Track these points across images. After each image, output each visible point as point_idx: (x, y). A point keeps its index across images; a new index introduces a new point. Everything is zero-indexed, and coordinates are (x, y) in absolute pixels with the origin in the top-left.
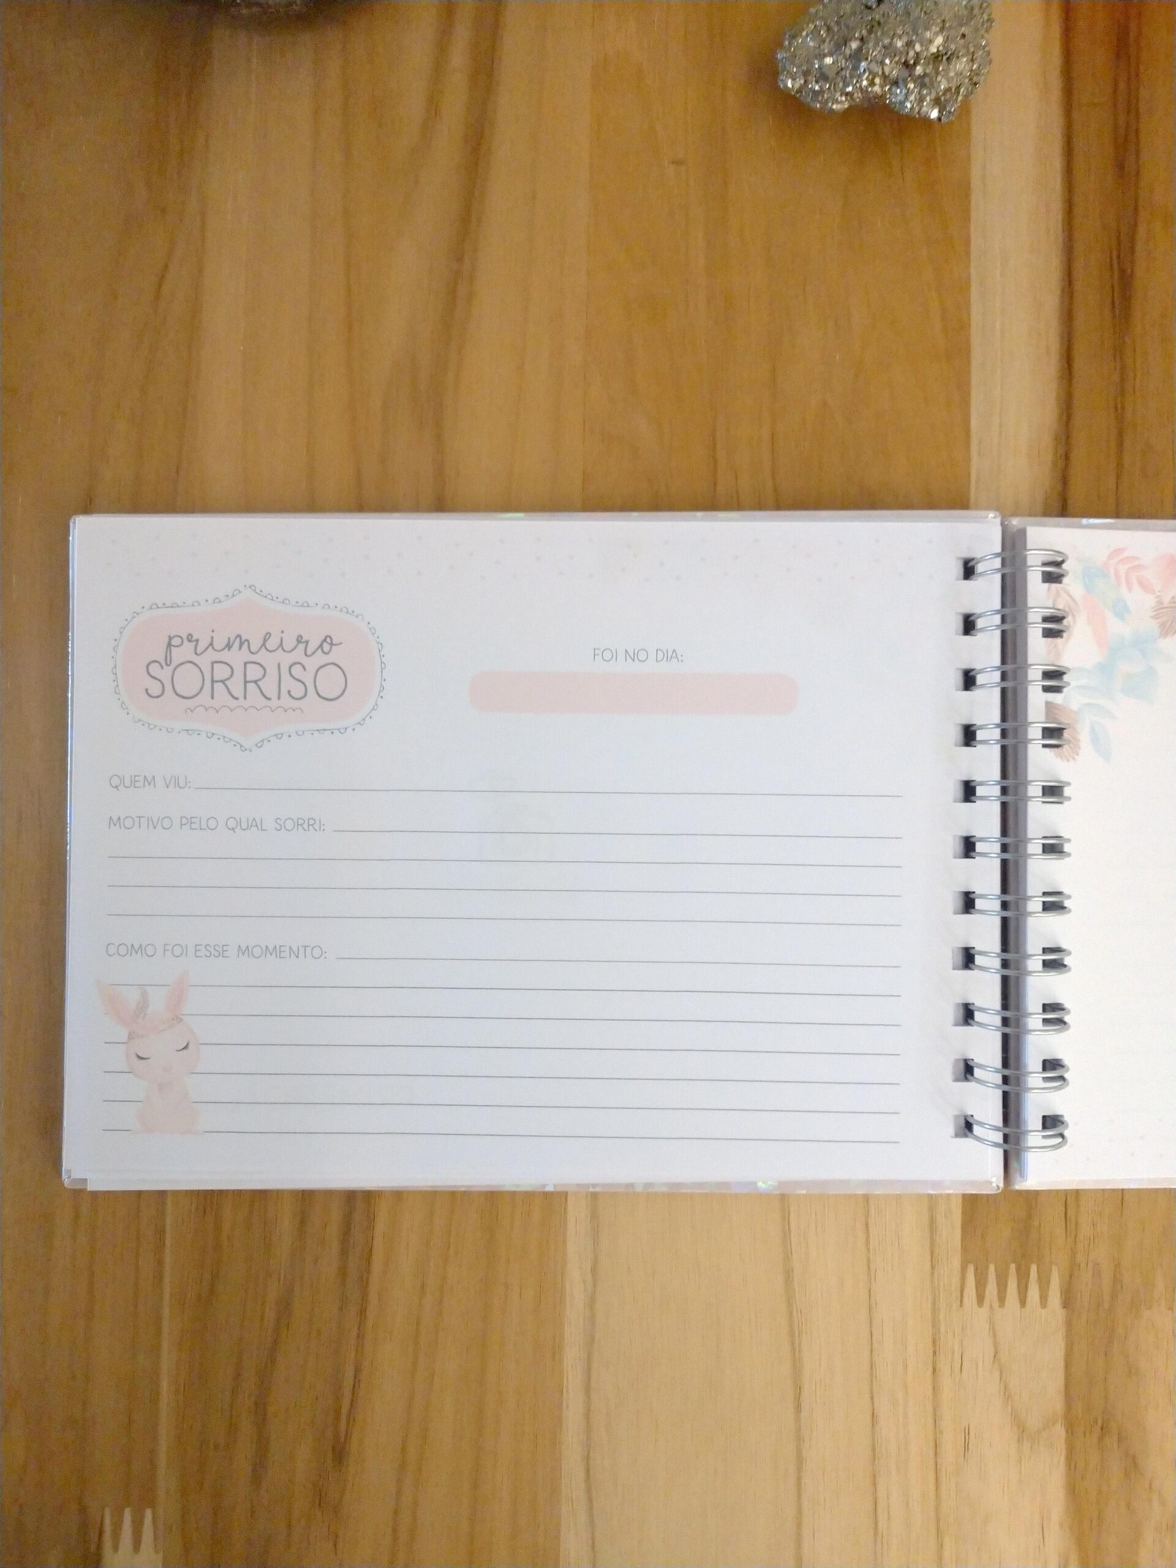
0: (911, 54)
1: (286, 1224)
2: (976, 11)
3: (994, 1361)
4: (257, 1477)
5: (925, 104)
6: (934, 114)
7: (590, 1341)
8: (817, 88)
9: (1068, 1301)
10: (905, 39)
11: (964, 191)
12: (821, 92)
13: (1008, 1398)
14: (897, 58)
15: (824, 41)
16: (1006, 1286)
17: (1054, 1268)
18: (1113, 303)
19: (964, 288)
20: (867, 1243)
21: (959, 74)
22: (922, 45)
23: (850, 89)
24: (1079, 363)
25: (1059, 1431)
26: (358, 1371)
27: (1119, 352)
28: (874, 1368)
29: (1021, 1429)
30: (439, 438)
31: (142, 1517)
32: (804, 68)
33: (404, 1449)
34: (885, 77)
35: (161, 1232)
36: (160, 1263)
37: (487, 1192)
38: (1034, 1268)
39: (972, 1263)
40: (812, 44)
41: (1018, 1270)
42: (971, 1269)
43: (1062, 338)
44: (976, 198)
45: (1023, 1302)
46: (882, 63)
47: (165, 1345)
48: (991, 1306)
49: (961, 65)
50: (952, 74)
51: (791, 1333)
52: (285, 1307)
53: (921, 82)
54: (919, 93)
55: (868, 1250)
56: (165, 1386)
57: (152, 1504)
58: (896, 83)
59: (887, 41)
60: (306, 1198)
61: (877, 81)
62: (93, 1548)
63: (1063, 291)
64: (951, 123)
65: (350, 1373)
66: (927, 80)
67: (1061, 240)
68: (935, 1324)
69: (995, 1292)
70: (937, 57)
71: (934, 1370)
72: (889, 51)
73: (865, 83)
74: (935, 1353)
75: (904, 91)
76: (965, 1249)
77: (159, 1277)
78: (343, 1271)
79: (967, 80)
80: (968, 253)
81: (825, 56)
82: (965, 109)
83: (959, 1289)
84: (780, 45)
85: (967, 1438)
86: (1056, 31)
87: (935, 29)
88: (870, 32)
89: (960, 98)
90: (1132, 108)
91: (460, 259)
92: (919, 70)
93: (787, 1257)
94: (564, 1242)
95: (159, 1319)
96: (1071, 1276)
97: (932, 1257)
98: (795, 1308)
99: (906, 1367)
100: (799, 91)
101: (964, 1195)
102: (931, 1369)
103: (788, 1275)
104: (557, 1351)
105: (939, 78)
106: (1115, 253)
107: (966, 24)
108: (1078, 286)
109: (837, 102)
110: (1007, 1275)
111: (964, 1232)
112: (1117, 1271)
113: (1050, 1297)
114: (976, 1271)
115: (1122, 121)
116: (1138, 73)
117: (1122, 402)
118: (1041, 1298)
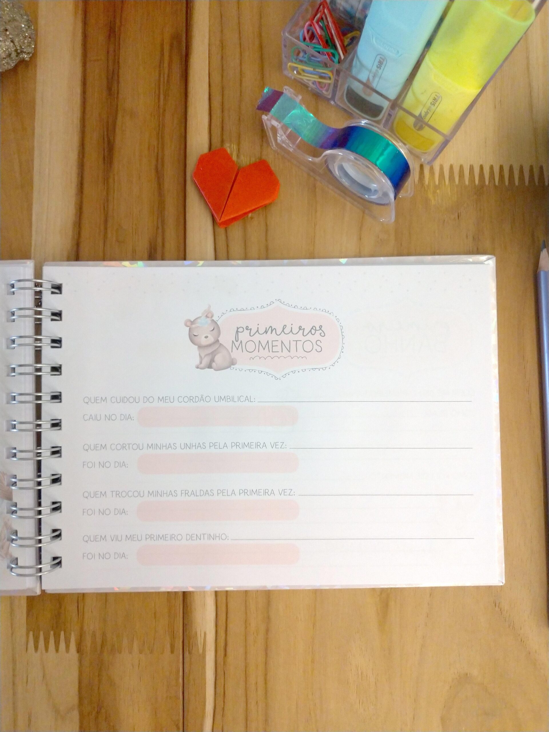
3: (43, 679)
9: (79, 650)
11: (32, 105)
13: (50, 698)
16: (48, 642)
17: (72, 633)
18: (104, 157)
19: (31, 151)
24: (86, 185)
25: (75, 715)
27: (106, 180)
29: (57, 713)
38: (62, 633)
39: (31, 631)
41: (54, 634)
42: (31, 633)
43: (78, 175)
44: (38, 108)
45: (57, 650)
48: (41, 652)
63: (79, 153)
67: (79, 126)
68: (14, 661)
69: (43, 645)
71: (14, 684)
74: (14, 675)
76: (28, 624)
80: (33, 134)
83: (26, 644)
85: (30, 717)
86: (80, 25)
90: (117, 62)
96: (80, 637)
97: (12, 628)
101: (28, 597)
106: (105, 133)
108: (87, 148)
110: (49, 636)
111: (28, 615)
112: (104, 634)
113: (71, 648)
114: (33, 635)
115: (111, 68)
116: (119, 44)
117: (108, 205)
118: (66, 647)
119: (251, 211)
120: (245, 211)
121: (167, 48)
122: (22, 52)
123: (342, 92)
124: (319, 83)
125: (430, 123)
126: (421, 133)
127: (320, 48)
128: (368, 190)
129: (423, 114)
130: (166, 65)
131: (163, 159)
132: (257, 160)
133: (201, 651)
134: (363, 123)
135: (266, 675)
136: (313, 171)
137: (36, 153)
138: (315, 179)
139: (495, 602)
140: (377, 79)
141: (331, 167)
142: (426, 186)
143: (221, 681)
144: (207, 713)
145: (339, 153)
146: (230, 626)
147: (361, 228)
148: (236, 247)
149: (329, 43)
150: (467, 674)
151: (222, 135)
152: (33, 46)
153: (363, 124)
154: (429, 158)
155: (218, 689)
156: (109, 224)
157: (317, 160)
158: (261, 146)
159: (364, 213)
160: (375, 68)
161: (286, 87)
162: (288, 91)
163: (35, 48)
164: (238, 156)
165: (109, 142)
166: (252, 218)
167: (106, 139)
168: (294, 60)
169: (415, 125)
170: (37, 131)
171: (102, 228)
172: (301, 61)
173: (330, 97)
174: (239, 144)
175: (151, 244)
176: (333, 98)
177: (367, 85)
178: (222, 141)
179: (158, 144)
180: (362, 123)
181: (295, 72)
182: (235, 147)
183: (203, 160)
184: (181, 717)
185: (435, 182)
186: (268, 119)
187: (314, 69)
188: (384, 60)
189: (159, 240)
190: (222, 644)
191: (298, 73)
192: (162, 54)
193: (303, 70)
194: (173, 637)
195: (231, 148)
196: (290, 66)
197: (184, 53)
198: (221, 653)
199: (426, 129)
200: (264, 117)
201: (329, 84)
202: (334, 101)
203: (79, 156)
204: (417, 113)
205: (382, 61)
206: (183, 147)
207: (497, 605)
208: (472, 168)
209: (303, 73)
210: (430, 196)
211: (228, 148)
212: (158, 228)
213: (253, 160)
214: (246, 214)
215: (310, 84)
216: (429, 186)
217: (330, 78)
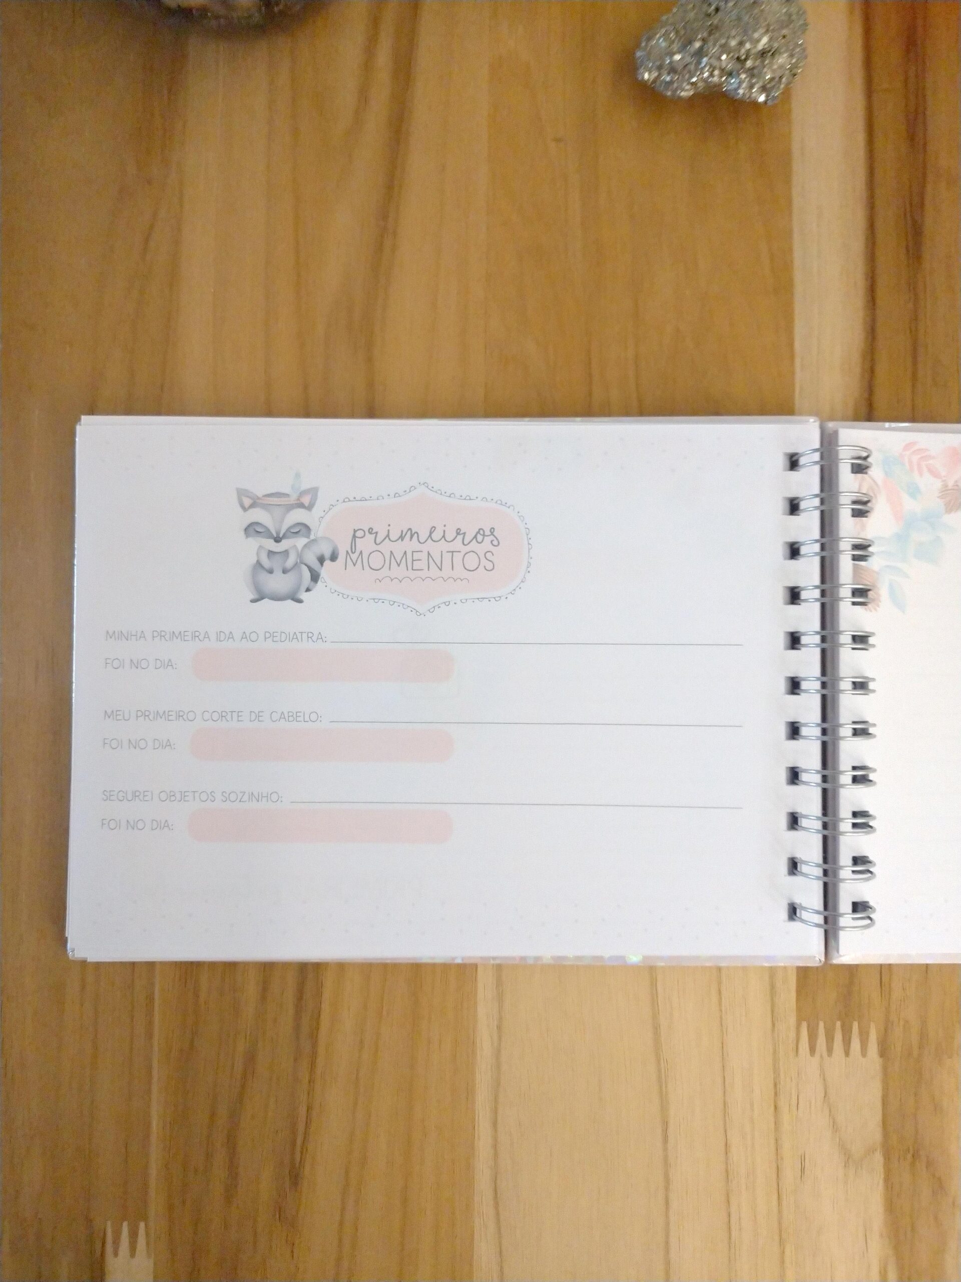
0: (743, 51)
1: (252, 990)
2: (794, 17)
3: (824, 1101)
4: (229, 1195)
5: (754, 91)
6: (762, 98)
7: (497, 1085)
8: (668, 79)
9: (883, 1052)
10: (738, 39)
11: (786, 159)
12: (671, 82)
13: (836, 1131)
14: (732, 54)
15: (673, 42)
16: (833, 1039)
17: (872, 1024)
18: (907, 247)
19: (788, 234)
20: (720, 1004)
21: (781, 67)
22: (751, 43)
23: (694, 80)
24: (881, 292)
25: (878, 1158)
26: (309, 1109)
27: (912, 286)
28: (727, 1107)
29: (848, 1157)
30: (369, 360)
31: (137, 1227)
32: (658, 63)
33: (347, 1172)
34: (722, 70)
35: (150, 998)
36: (150, 1023)
37: (412, 964)
38: (855, 1025)
39: (805, 1020)
40: (664, 44)
41: (843, 1026)
42: (804, 1025)
43: (867, 275)
44: (797, 166)
45: (847, 1053)
46: (719, 59)
47: (155, 1088)
48: (821, 1056)
49: (782, 59)
50: (775, 67)
51: (659, 1078)
52: (251, 1058)
53: (751, 72)
54: (750, 81)
55: (721, 1010)
56: (154, 1123)
57: (145, 1218)
58: (730, 74)
59: (723, 41)
60: (267, 968)
61: (716, 72)
62: (98, 1253)
64: (775, 106)
65: (303, 1110)
66: (756, 71)
67: (865, 196)
68: (776, 1070)
69: (824, 1045)
70: (763, 54)
71: (776, 1107)
72: (725, 48)
73: (706, 75)
74: (776, 1094)
75: (738, 81)
76: (799, 1009)
77: (150, 1035)
78: (297, 1028)
79: (787, 72)
80: (790, 209)
81: (674, 54)
82: (787, 94)
83: (795, 1042)
84: (638, 46)
85: (803, 1163)
86: (858, 30)
87: (762, 31)
88: (710, 34)
89: (782, 86)
90: (920, 92)
91: (385, 217)
92: (749, 64)
93: (655, 1016)
94: (476, 1003)
95: (149, 1068)
96: (886, 1030)
97: (773, 1016)
98: (662, 1057)
99: (752, 1105)
100: (655, 81)
101: (797, 968)
102: (772, 1108)
103: (656, 1029)
104: (470, 1091)
105: (765, 70)
106: (908, 209)
107: (787, 26)
108: (879, 234)
109: (683, 90)
110: (834, 1029)
111: (798, 992)
112: (924, 1025)
113: (869, 1049)
114: (808, 1027)
115: (912, 105)
116: (924, 64)
117: (917, 326)
118: (862, 1049)
137: (796, 238)
156: (921, 357)
165: (915, 222)
167: (909, 219)
170: (797, 201)
171: (909, 362)
203: (866, 244)
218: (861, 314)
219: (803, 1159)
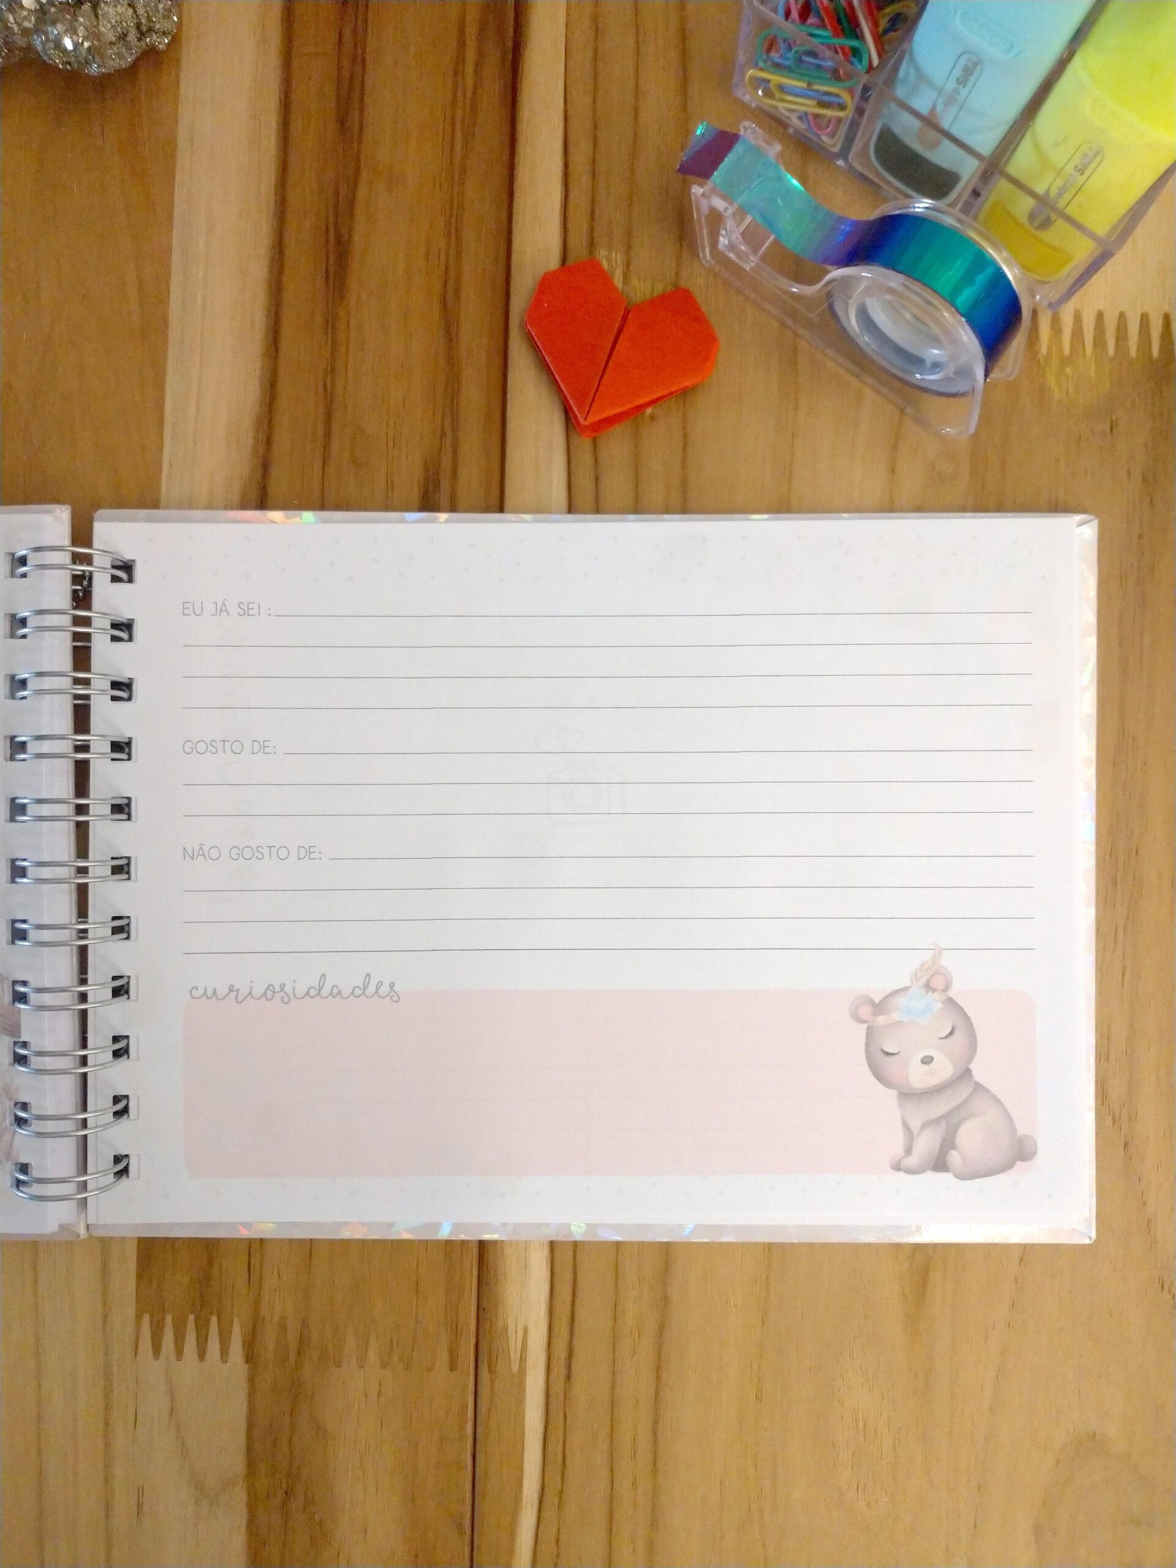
3: (170, 1418)
9: (250, 1357)
11: (169, 150)
13: (185, 1457)
16: (183, 1338)
17: (236, 1319)
18: (327, 272)
19: (164, 257)
20: (36, 1287)
24: (286, 334)
25: (240, 1495)
27: (331, 324)
28: (42, 1422)
29: (199, 1489)
38: (214, 1320)
39: (147, 1312)
41: (196, 1320)
42: (146, 1319)
43: (269, 310)
44: (182, 159)
45: (202, 1355)
48: (168, 1359)
55: (36, 1296)
63: (272, 258)
67: (272, 201)
68: (108, 1377)
69: (172, 1345)
71: (106, 1424)
74: (107, 1407)
76: (138, 1297)
80: (170, 218)
83: (133, 1340)
85: (141, 1497)
90: (359, 59)
96: (252, 1329)
97: (104, 1305)
99: (75, 1419)
101: (140, 1239)
102: (102, 1424)
106: (331, 220)
108: (289, 253)
110: (185, 1325)
111: (140, 1277)
112: (304, 1324)
113: (231, 1351)
114: (151, 1322)
115: (346, 74)
116: (366, 21)
117: (333, 383)
118: (221, 1349)
119: (652, 402)
120: (640, 402)
121: (471, 31)
122: (150, 30)
123: (868, 137)
124: (816, 116)
125: (1071, 211)
126: (1046, 235)
127: (825, 37)
128: (917, 361)
129: (1053, 193)
130: (470, 68)
131: (458, 279)
132: (669, 288)
133: (515, 1367)
134: (922, 205)
135: (656, 1422)
136: (794, 314)
137: (176, 259)
138: (796, 335)
139: (1162, 1281)
140: (953, 111)
141: (839, 308)
142: (1041, 360)
143: (557, 1435)
144: (524, 1499)
145: (865, 273)
146: (582, 1314)
147: (895, 447)
148: (616, 483)
149: (846, 23)
150: (1095, 1434)
151: (592, 230)
152: (175, 19)
153: (917, 210)
154: (1055, 295)
155: (550, 1448)
156: (336, 425)
157: (810, 290)
158: (679, 257)
159: (902, 411)
160: (951, 85)
161: (746, 123)
162: (750, 132)
163: (179, 25)
164: (626, 276)
165: (339, 239)
166: (653, 418)
167: (332, 231)
168: (761, 64)
169: (1032, 216)
170: (179, 208)
171: (320, 432)
172: (777, 66)
173: (836, 150)
174: (629, 249)
175: (426, 469)
176: (844, 153)
177: (930, 122)
178: (592, 245)
179: (448, 244)
180: (916, 207)
181: (760, 92)
182: (619, 258)
183: (547, 283)
184: (469, 1510)
185: (1061, 350)
186: (703, 195)
187: (809, 84)
188: (976, 65)
189: (446, 460)
190: (561, 1351)
191: (768, 94)
192: (462, 44)
193: (781, 88)
194: (456, 1332)
195: (610, 260)
196: (752, 78)
197: (510, 44)
198: (559, 1369)
199: (1060, 224)
200: (697, 190)
201: (839, 120)
202: (846, 159)
203: (271, 267)
204: (1040, 189)
205: (971, 66)
206: (503, 252)
207: (1166, 1287)
208: (1145, 320)
209: (778, 95)
210: (1051, 380)
211: (604, 259)
212: (443, 434)
213: (659, 289)
214: (640, 408)
215: (795, 120)
216: (1048, 358)
217: (842, 107)
218: (258, 364)
219: (141, 1491)
